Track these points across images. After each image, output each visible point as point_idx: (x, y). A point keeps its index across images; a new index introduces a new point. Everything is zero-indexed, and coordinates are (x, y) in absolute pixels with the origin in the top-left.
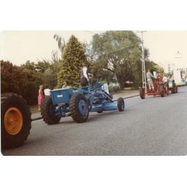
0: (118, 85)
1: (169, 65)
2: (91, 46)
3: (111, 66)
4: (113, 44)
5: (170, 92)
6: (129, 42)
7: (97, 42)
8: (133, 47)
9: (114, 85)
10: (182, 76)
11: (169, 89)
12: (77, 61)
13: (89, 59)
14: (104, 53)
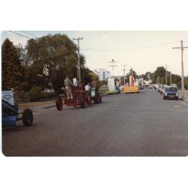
0: (53, 91)
1: (104, 72)
2: (26, 51)
3: (46, 72)
4: (49, 49)
5: (93, 102)
6: (65, 48)
7: (32, 47)
8: (69, 54)
9: (49, 91)
10: (116, 84)
11: (92, 98)
12: (11, 66)
13: (23, 64)
14: (39, 59)
